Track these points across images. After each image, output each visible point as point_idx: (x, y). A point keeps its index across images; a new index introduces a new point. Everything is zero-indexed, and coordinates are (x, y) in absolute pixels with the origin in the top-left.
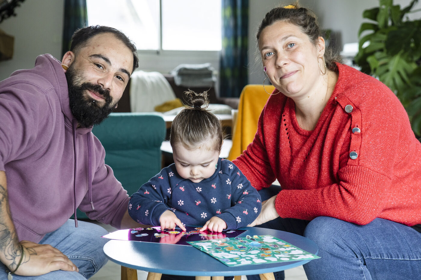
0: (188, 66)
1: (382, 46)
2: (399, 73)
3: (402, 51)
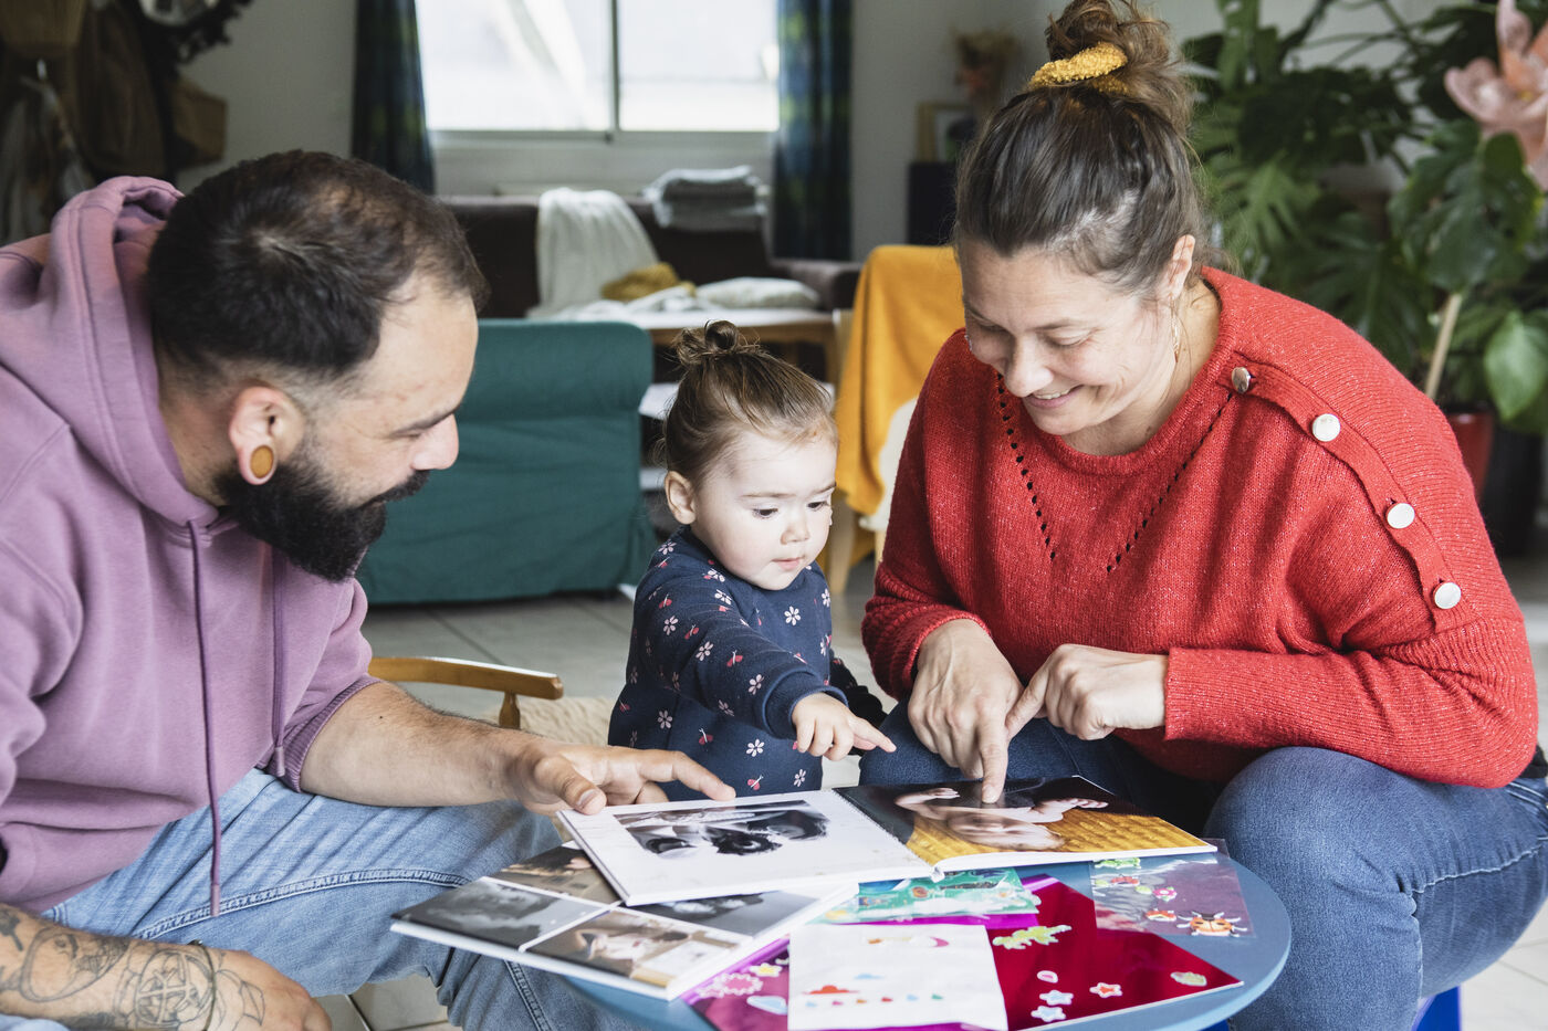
0: (691, 175)
1: (1228, 136)
2: (1273, 210)
3: (1282, 153)
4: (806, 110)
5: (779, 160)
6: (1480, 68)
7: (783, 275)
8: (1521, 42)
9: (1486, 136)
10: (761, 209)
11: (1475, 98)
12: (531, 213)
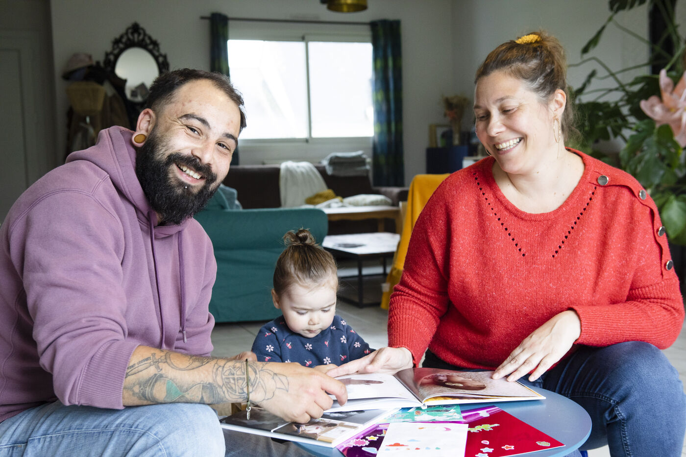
4: (385, 128)
5: (375, 148)
6: (654, 99)
7: (377, 193)
8: (670, 89)
9: (657, 126)
10: (368, 167)
11: (652, 111)
12: (277, 171)
